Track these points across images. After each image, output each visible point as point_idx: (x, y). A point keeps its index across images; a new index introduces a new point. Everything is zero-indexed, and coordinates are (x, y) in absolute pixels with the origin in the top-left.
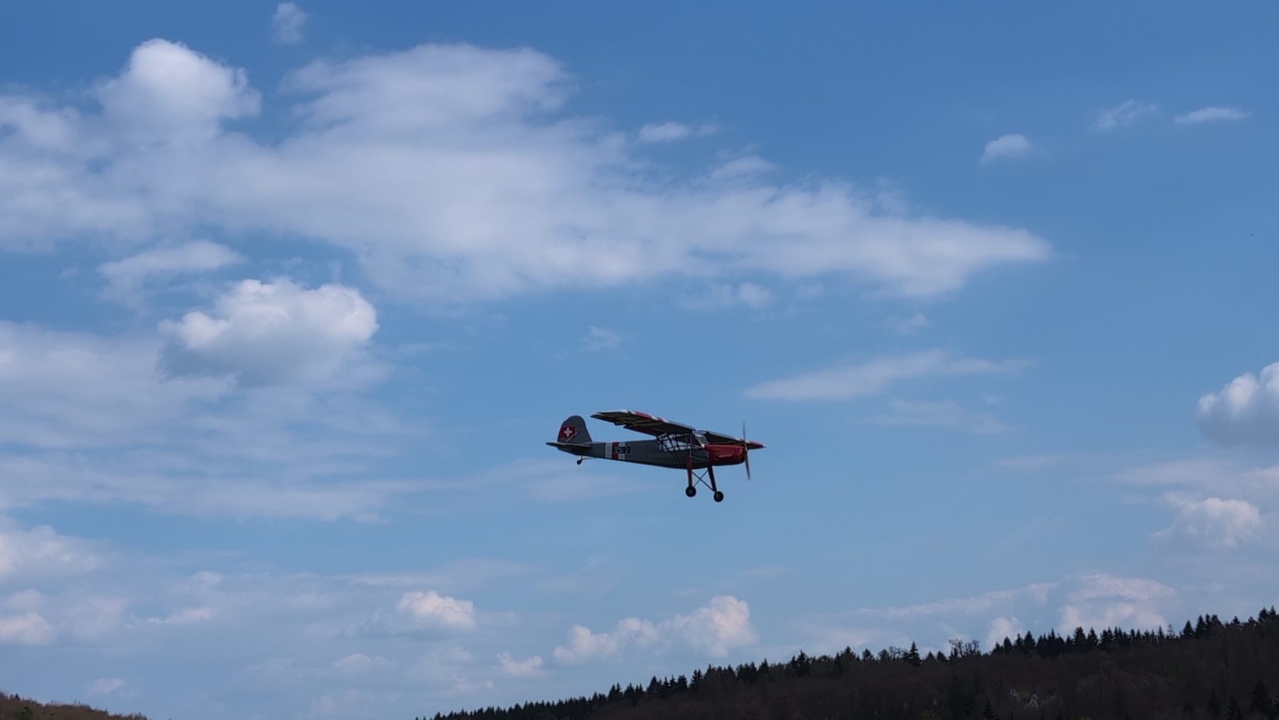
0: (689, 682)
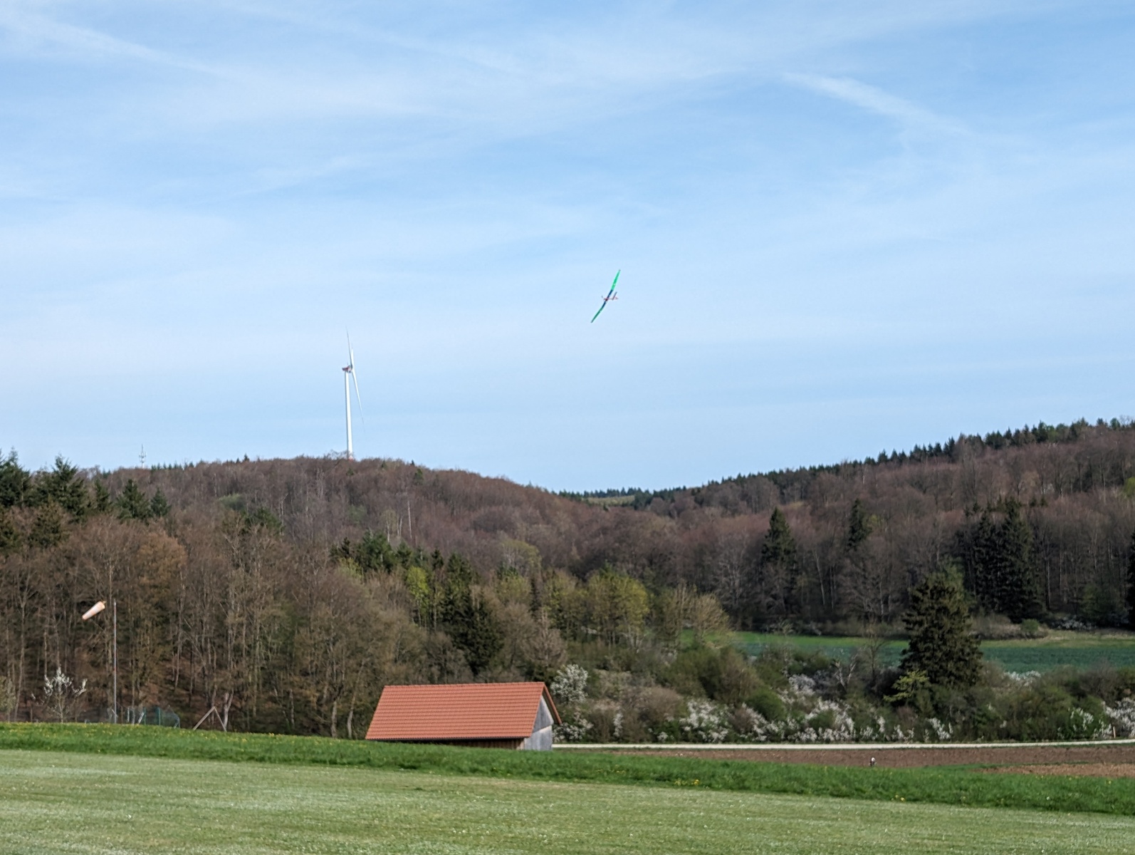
0: (942, 447)
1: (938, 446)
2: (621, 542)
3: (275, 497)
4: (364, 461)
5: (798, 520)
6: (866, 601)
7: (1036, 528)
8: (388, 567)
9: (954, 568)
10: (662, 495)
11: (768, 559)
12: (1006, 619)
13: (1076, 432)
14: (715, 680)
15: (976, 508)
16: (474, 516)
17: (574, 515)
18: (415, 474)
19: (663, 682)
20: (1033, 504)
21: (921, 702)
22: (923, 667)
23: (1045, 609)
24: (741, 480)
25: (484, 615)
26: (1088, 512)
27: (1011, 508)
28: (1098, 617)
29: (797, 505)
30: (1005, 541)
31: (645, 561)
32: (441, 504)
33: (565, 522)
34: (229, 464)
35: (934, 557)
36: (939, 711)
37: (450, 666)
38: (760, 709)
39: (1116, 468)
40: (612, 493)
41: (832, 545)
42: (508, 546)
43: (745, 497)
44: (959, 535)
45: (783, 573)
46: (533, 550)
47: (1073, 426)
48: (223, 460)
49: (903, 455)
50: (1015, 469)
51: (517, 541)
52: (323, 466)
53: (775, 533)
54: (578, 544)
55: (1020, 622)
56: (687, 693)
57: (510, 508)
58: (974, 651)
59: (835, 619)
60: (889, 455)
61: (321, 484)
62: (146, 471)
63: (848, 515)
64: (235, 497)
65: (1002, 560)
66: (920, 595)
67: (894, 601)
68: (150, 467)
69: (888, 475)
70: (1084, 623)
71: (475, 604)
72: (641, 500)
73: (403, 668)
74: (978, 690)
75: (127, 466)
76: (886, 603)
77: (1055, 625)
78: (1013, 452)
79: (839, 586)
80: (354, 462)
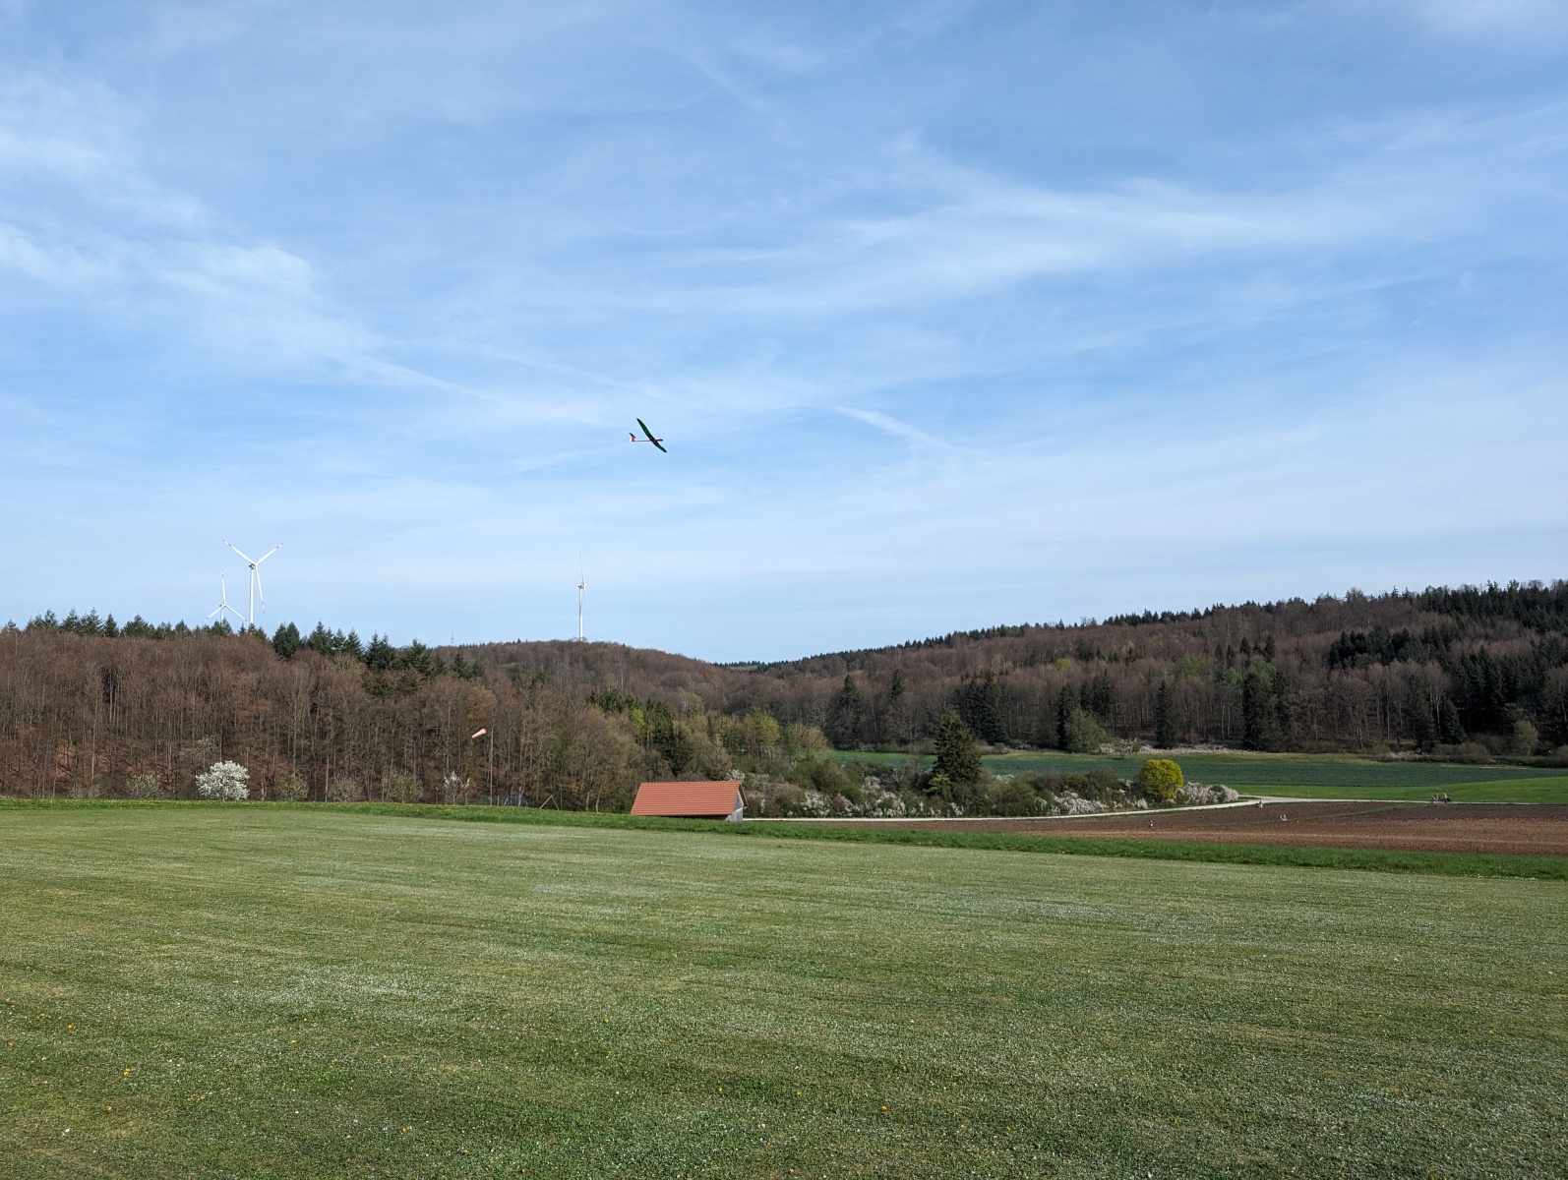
1: (941, 638)
2: (753, 695)
3: (538, 665)
4: (593, 643)
5: (861, 682)
6: (901, 731)
7: (1003, 688)
8: (620, 709)
9: (955, 711)
10: (774, 665)
11: (843, 705)
12: (986, 743)
13: (1023, 630)
14: (821, 779)
15: (967, 676)
16: (663, 677)
17: (724, 677)
18: (626, 652)
19: (790, 780)
20: (1001, 674)
21: (945, 793)
22: (946, 771)
23: (1008, 737)
24: (822, 657)
25: (681, 739)
26: (1034, 679)
27: (988, 676)
28: (1040, 742)
29: (859, 672)
30: (985, 696)
31: (768, 706)
32: (642, 670)
33: (718, 681)
34: (508, 644)
35: (942, 704)
36: (956, 798)
37: (660, 770)
38: (849, 797)
39: (1049, 652)
40: (742, 664)
41: (881, 696)
42: (685, 697)
43: (826, 667)
44: (957, 691)
45: (851, 714)
46: (699, 699)
47: (1022, 627)
48: (505, 642)
49: (920, 643)
50: (989, 652)
51: (689, 694)
52: (569, 645)
53: (847, 689)
54: (727, 695)
55: (993, 744)
56: (804, 787)
57: (685, 673)
58: (976, 762)
59: (883, 742)
60: (911, 643)
61: (567, 659)
62: (455, 648)
63: (891, 679)
64: (513, 664)
65: (984, 707)
66: (945, 728)
67: (918, 731)
68: (458, 646)
69: (914, 655)
70: (1032, 745)
71: (676, 732)
72: (761, 668)
73: (631, 771)
74: (979, 786)
75: (443, 645)
76: (913, 732)
77: (1014, 746)
78: (986, 643)
79: (885, 721)
80: (587, 644)
